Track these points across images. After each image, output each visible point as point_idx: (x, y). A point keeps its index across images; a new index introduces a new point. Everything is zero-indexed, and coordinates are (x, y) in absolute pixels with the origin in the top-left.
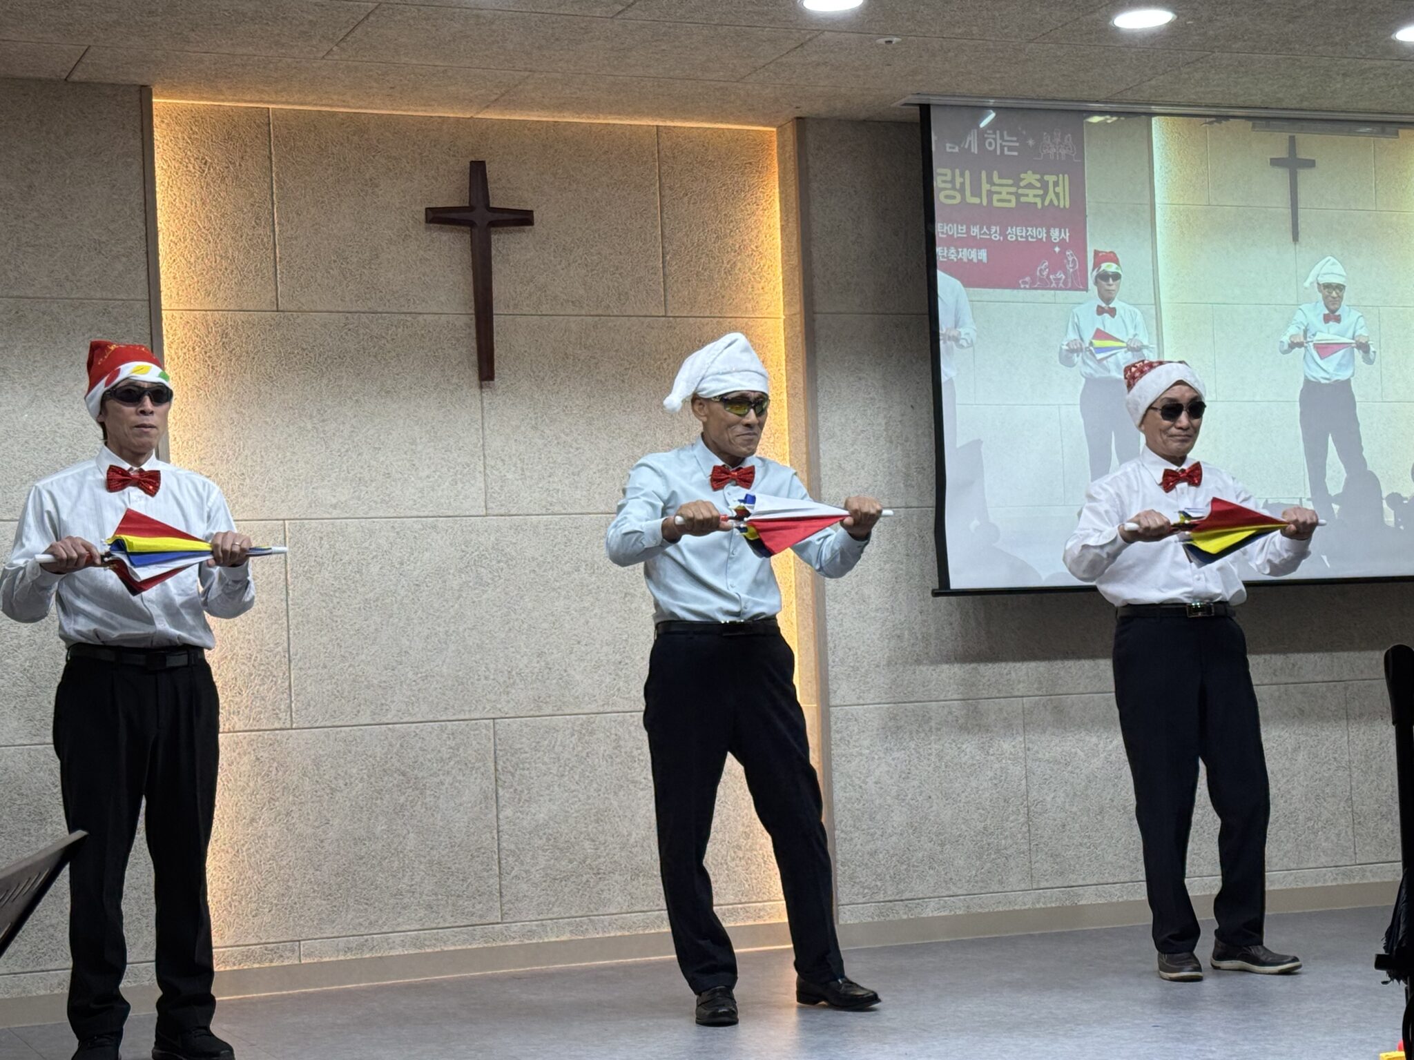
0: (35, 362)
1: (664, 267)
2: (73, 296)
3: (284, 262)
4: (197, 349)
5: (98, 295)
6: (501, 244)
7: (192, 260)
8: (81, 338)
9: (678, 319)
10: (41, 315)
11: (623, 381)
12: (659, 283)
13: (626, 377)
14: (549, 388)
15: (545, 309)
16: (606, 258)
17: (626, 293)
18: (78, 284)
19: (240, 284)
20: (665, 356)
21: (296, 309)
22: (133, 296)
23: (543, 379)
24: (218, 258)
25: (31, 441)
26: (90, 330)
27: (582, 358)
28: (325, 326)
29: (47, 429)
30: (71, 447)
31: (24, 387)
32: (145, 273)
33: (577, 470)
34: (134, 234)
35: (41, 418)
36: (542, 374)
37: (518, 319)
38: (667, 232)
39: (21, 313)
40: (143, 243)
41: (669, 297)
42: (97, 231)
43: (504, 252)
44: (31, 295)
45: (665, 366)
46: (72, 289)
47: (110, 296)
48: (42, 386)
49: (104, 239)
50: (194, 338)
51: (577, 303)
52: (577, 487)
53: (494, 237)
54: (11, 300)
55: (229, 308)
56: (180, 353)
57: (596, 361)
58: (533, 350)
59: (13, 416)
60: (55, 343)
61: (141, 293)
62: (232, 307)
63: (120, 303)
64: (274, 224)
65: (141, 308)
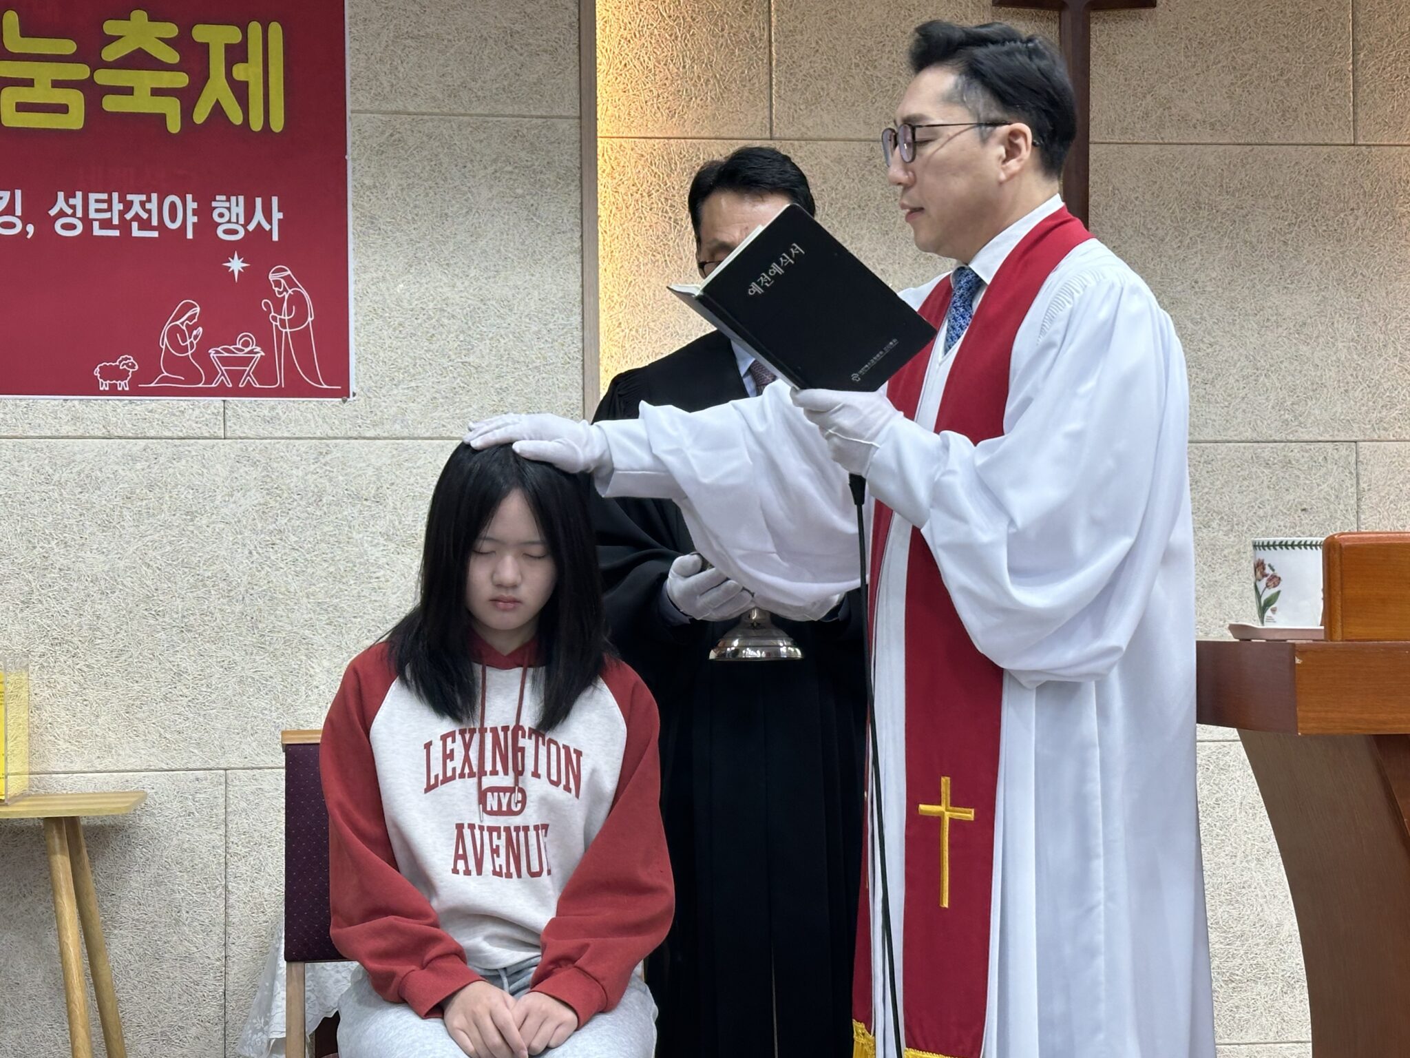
0: (416, 207)
1: (1354, 71)
2: (473, 112)
3: (784, 67)
4: (655, 195)
5: (509, 110)
6: (1104, 37)
7: (651, 66)
8: (482, 173)
9: (1374, 149)
10: (425, 139)
11: (1285, 243)
12: (1346, 94)
13: (1288, 236)
14: (1171, 252)
15: (1170, 134)
16: (1265, 57)
17: (1296, 110)
18: (480, 93)
19: (718, 99)
20: (1352, 205)
21: (798, 135)
22: (557, 112)
23: (1162, 240)
24: (688, 61)
25: (407, 324)
26: (495, 161)
27: (1224, 208)
28: (839, 160)
29: (431, 305)
30: (463, 332)
31: (399, 245)
32: (576, 78)
33: (1210, 376)
34: (562, 20)
35: (422, 290)
36: (1160, 233)
37: (1127, 149)
38: (1361, 18)
39: (397, 136)
40: (574, 32)
41: (1361, 115)
42: (509, 15)
43: (1110, 50)
44: (411, 109)
45: (1351, 219)
46: (471, 102)
47: (525, 112)
48: (425, 244)
49: (518, 27)
50: (651, 179)
51: (1218, 126)
52: (1209, 402)
53: (1095, 28)
54: (385, 118)
55: (703, 134)
56: (630, 201)
57: (1244, 212)
58: (1148, 196)
59: (382, 286)
60: (445, 180)
61: (569, 106)
62: (706, 135)
63: (540, 121)
64: (770, 11)
65: (568, 128)
